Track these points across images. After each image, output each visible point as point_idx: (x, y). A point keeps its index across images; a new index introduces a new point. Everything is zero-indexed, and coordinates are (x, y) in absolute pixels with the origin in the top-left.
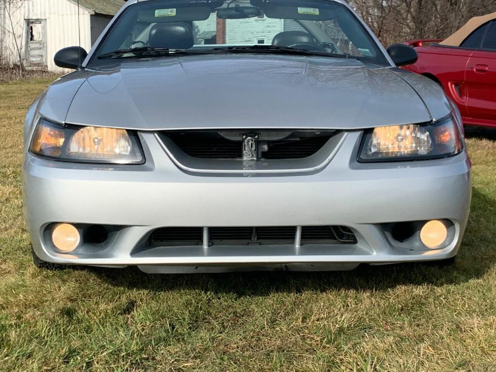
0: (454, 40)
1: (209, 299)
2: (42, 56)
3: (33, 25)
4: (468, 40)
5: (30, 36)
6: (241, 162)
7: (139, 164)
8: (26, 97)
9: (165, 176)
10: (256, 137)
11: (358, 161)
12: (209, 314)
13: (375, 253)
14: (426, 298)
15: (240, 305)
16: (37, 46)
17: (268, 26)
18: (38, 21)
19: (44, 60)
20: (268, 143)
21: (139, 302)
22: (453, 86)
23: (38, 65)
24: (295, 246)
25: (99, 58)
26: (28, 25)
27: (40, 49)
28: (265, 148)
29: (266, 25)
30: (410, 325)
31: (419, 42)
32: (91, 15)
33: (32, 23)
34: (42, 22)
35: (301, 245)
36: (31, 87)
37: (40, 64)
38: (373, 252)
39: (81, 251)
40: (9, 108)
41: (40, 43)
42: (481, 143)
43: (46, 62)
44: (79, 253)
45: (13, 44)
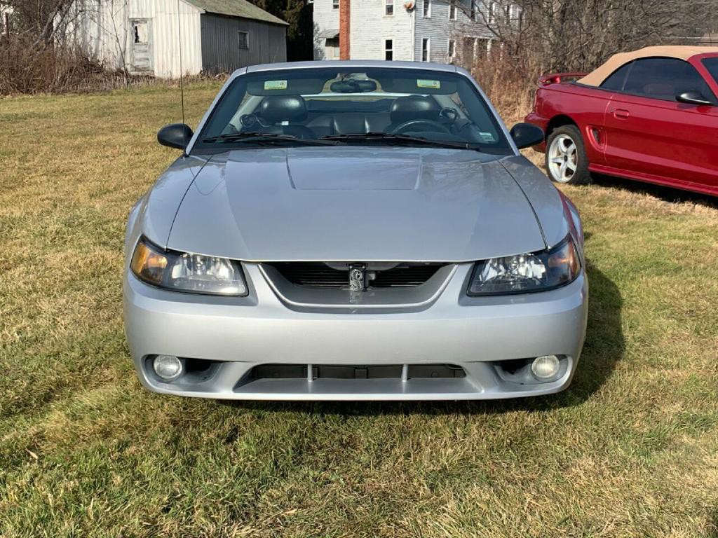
0: (595, 78)
1: (315, 424)
2: (148, 59)
3: (138, 25)
4: (609, 80)
5: (135, 37)
6: (348, 293)
7: (242, 296)
8: (131, 113)
9: (269, 311)
10: (363, 267)
11: (468, 295)
12: (315, 441)
13: (483, 391)
14: (537, 430)
15: (347, 430)
16: (143, 48)
17: (398, 25)
18: (145, 21)
19: (150, 64)
20: (376, 272)
21: (243, 428)
22: (591, 131)
23: (144, 69)
24: (401, 381)
25: (205, 141)
26: (133, 25)
27: (146, 51)
28: (373, 277)
29: (395, 23)
30: (518, 466)
31: (556, 77)
32: (201, 14)
33: (137, 22)
34: (148, 22)
35: (408, 379)
36: (137, 98)
37: (145, 68)
38: (481, 389)
39: (183, 381)
40: (112, 130)
41: (145, 44)
42: (619, 194)
43: (153, 67)
44: (181, 383)
45: (117, 48)
